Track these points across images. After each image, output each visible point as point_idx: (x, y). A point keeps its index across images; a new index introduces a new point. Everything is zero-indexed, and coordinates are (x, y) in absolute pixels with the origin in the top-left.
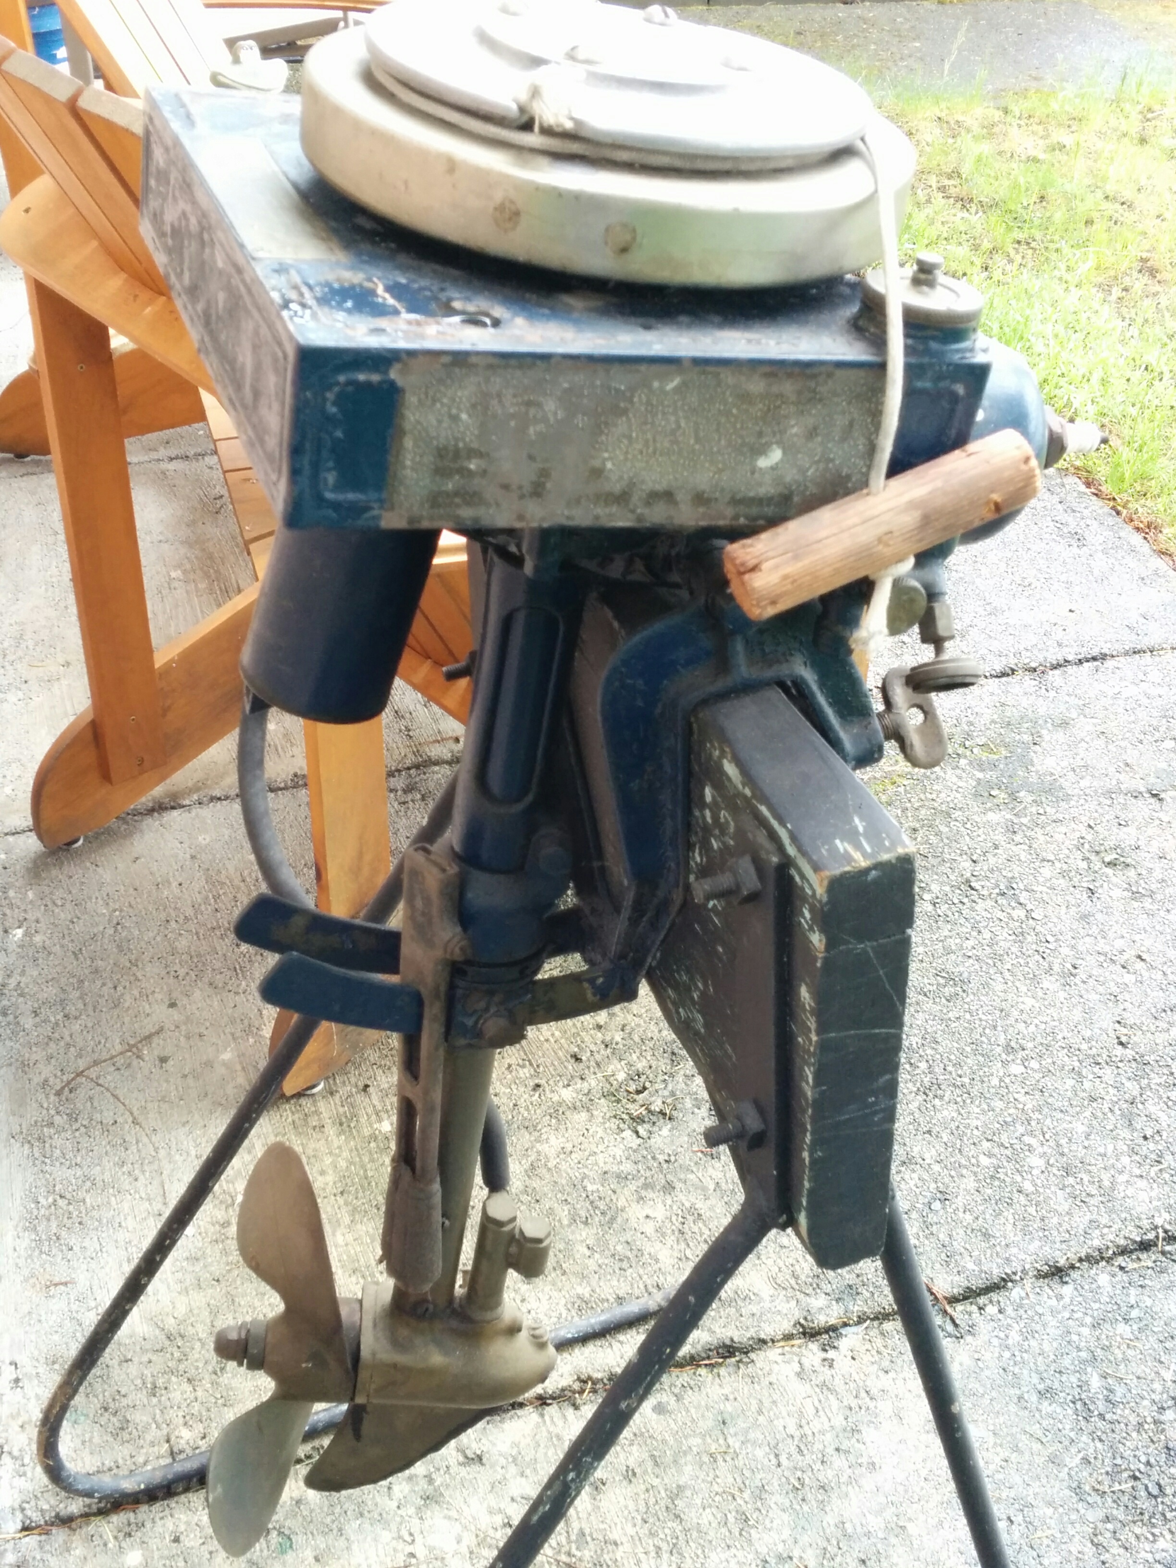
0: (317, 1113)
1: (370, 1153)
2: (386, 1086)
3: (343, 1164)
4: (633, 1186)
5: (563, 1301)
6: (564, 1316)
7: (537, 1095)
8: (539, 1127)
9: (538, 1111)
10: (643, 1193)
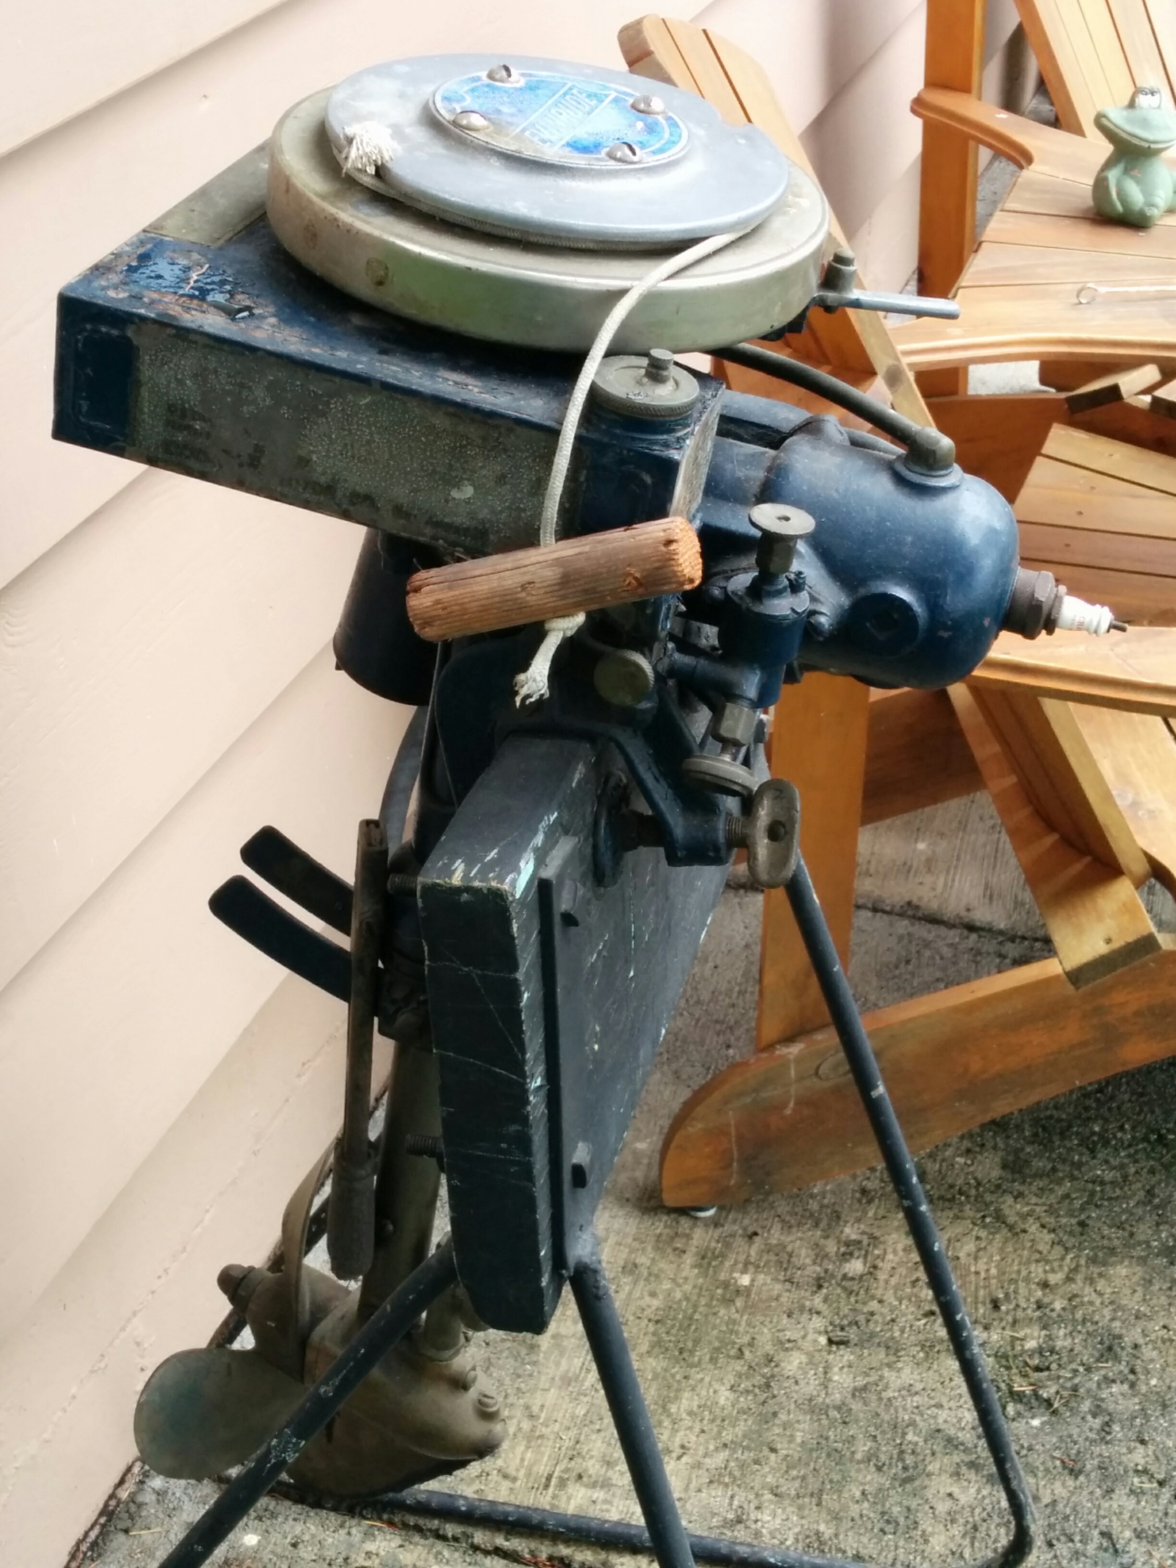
0: (689, 1237)
1: (712, 1298)
2: (774, 1242)
3: (678, 1295)
4: (957, 1458)
5: (797, 1530)
6: (788, 1543)
7: (923, 1322)
8: (902, 1353)
9: (912, 1338)
10: (964, 1470)
